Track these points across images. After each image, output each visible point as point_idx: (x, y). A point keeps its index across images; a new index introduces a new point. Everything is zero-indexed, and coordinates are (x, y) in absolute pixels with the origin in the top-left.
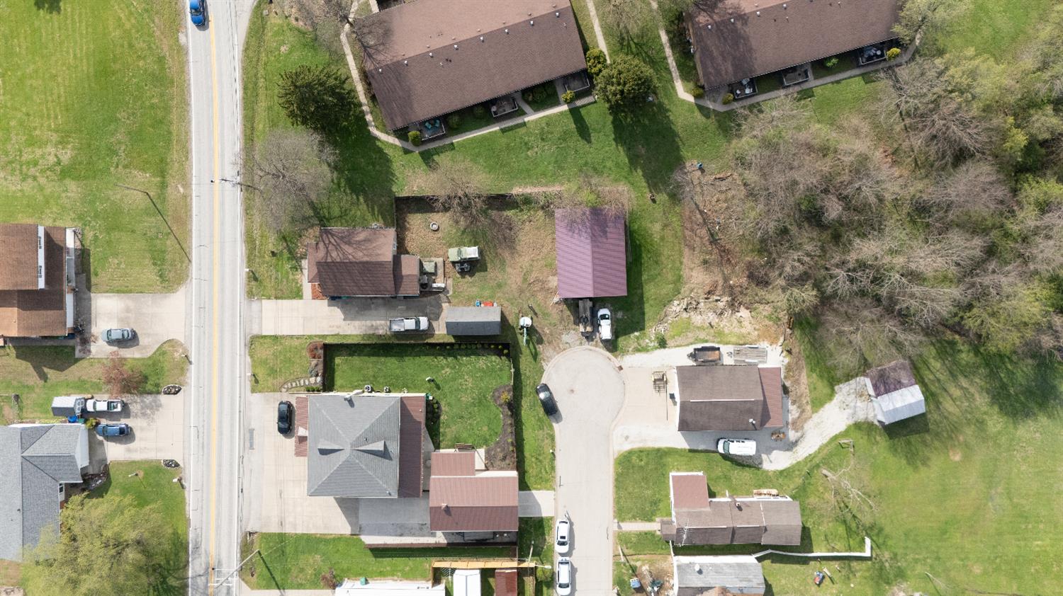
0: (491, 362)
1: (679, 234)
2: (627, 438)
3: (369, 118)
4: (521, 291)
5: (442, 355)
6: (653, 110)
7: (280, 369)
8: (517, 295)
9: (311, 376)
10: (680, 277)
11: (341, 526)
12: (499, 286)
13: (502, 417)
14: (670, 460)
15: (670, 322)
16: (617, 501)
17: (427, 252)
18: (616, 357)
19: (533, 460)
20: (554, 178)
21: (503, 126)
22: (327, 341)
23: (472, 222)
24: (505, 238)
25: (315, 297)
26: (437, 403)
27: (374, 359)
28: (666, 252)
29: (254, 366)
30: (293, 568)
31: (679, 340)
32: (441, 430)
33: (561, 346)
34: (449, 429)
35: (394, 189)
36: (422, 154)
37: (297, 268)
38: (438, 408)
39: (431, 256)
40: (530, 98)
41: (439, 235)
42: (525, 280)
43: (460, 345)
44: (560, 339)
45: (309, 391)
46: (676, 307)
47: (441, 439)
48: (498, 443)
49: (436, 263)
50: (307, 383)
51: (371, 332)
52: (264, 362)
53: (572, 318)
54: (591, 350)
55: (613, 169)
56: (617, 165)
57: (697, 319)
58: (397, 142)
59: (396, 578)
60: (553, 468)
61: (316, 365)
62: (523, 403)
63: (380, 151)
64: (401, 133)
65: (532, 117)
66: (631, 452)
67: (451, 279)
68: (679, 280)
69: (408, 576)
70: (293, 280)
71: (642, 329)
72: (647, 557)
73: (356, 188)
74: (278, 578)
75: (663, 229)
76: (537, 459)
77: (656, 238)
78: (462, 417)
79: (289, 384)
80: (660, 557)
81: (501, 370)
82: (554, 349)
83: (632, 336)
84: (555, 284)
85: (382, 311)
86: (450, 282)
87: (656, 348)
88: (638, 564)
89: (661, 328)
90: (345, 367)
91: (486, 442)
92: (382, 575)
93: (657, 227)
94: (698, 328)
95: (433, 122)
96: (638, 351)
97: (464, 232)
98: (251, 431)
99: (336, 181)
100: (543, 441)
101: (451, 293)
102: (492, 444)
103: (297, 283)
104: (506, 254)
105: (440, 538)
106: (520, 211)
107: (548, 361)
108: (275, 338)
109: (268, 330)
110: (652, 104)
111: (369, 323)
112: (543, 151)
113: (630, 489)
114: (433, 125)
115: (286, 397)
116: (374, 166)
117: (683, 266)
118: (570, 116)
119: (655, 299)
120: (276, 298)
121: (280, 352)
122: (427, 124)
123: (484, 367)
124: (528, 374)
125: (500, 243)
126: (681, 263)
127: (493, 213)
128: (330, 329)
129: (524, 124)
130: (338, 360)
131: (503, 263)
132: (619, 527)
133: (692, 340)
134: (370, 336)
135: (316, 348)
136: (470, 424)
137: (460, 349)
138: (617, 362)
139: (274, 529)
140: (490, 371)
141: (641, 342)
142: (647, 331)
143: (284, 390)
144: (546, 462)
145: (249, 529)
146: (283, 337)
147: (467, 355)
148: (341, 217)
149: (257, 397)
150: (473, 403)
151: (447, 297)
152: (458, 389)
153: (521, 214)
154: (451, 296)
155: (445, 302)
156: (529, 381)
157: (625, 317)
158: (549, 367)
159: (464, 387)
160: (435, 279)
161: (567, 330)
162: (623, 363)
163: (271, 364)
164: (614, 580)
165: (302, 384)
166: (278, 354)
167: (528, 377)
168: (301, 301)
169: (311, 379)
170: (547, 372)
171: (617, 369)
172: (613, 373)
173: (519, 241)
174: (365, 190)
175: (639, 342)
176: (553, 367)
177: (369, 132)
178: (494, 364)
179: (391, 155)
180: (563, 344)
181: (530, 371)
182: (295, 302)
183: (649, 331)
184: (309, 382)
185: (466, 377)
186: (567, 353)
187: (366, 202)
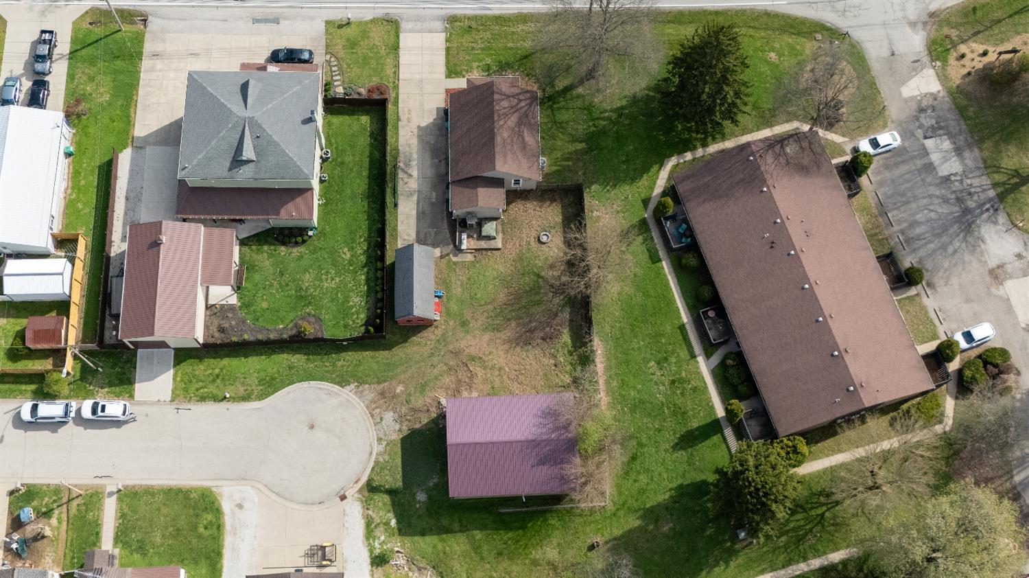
0: (357, 313)
2: (240, 506)
3: (688, 156)
4: (456, 354)
5: (368, 249)
6: (726, 541)
7: (356, 53)
8: (451, 347)
9: (344, 88)
11: (147, 122)
12: (464, 324)
13: (280, 328)
14: (204, 571)
15: (411, 574)
16: (150, 492)
17: (509, 229)
18: (360, 491)
19: (217, 371)
20: (619, 399)
21: (688, 327)
22: (390, 106)
23: (552, 286)
24: (531, 331)
25: (449, 92)
26: (304, 242)
27: (366, 162)
28: (516, 568)
29: (361, 23)
30: (95, 69)
32: (266, 248)
33: (378, 411)
34: (265, 257)
35: (594, 188)
36: (643, 221)
38: (297, 243)
39: (504, 234)
40: (730, 362)
41: (534, 244)
42: (473, 359)
44: (387, 409)
45: (326, 85)
47: (254, 247)
48: (244, 322)
49: (495, 238)
50: (336, 83)
51: (402, 159)
52: (365, 34)
53: (417, 426)
54: (371, 453)
55: (636, 485)
56: (642, 492)
58: (658, 190)
59: (69, 191)
60: (203, 399)
61: (359, 94)
62: (298, 356)
63: (645, 169)
64: (671, 194)
65: (704, 367)
66: (218, 512)
67: (473, 259)
70: (471, 68)
71: (401, 531)
72: (63, 536)
73: (593, 141)
74: (85, 52)
75: (549, 563)
76: (218, 376)
77: (536, 554)
78: (282, 274)
79: (335, 63)
80: (61, 554)
81: (346, 327)
82: (373, 402)
83: (391, 515)
85: (430, 172)
86: (470, 257)
87: (371, 552)
88: (54, 521)
89: (401, 561)
90: (356, 127)
91: (246, 305)
92: (75, 174)
93: (550, 552)
95: (688, 233)
96: (368, 525)
97: (539, 276)
98: (276, 21)
99: (602, 115)
100: (243, 384)
101: (454, 259)
102: (241, 314)
103: (467, 72)
104: (507, 334)
105: (118, 247)
106: (569, 351)
107: (356, 393)
108: (396, 48)
109: (406, 40)
110: (735, 538)
111: (415, 156)
112: (656, 383)
113: (164, 510)
114: (684, 233)
115: (319, 59)
116: (623, 162)
118: (709, 420)
119: (444, 553)
120: (448, 49)
121: (378, 53)
122: (684, 226)
123: (351, 303)
124: (340, 363)
125: (524, 325)
127: (566, 315)
128: (406, 110)
129: (693, 356)
130: (365, 120)
131: (497, 329)
132: (111, 494)
134: (396, 158)
135: (381, 92)
136: (271, 285)
137: (377, 270)
138: (352, 492)
139: (148, 47)
140: (345, 312)
141: (382, 529)
142: (398, 539)
143: (328, 57)
144: (212, 389)
145: (150, 18)
146: (397, 57)
147: (367, 280)
148: (555, 122)
149: (321, 27)
150: (301, 289)
151: (448, 255)
152: (322, 269)
153: (566, 352)
154: (450, 260)
155: (442, 252)
156: (328, 364)
157: (418, 506)
158: (347, 393)
159: (324, 277)
160: (472, 237)
161: (401, 419)
162: (350, 501)
163: (362, 43)
164: (34, 485)
165: (334, 78)
166: (375, 50)
167: (334, 363)
168: (444, 76)
169: (341, 88)
170: (340, 391)
171: (342, 493)
172: (336, 487)
173: (527, 351)
174: (592, 151)
175: (381, 525)
176: (348, 400)
177: (670, 156)
178: (355, 316)
179: (640, 184)
180: (380, 413)
181: (343, 366)
182: (442, 69)
183: (396, 543)
184: (338, 86)
185: (337, 280)
186: (369, 421)
187: (577, 151)
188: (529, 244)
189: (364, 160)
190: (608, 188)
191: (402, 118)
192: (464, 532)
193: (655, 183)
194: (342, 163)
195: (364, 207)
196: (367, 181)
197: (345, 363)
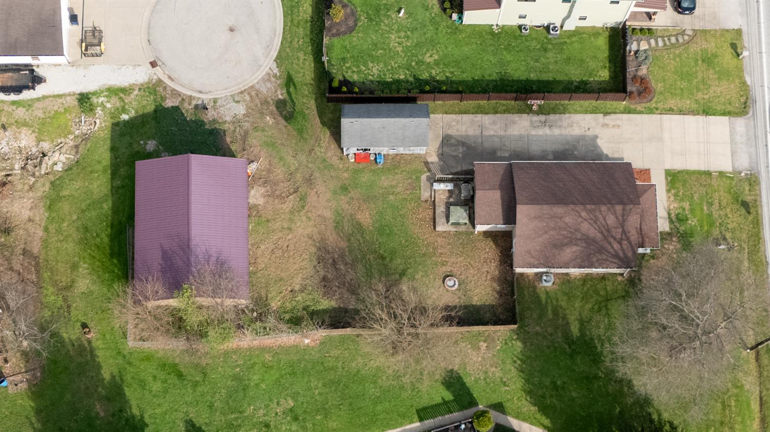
0: (359, 72)
1: (46, 275)
4: (309, 181)
5: (438, 81)
7: (696, 64)
8: (317, 175)
9: (645, 51)
10: (50, 208)
12: (345, 189)
15: (71, 137)
17: (464, 240)
18: (159, 81)
22: (622, 104)
24: (334, 264)
25: (646, 173)
26: (444, 10)
27: (546, 77)
28: (70, 247)
29: (740, 70)
31: (56, 106)
33: (248, 98)
36: (473, 403)
37: (677, 219)
38: (443, 2)
39: (456, 234)
41: (443, 270)
42: (303, 199)
44: (248, 108)
45: (649, 30)
46: (59, 160)
49: (448, 221)
50: (653, 42)
51: (552, 117)
52: (724, 74)
53: (228, 140)
54: (200, 92)
57: (26, 140)
62: (310, 10)
68: (52, 202)
70: (682, 200)
71: (115, 125)
75: (73, 282)
77: (84, 269)
79: (681, 40)
81: (344, 60)
82: (258, 93)
83: (133, 114)
84: (253, 192)
85: (536, 149)
86: (425, 195)
87: (95, 94)
89: (85, 126)
90: (592, 65)
93: (83, 285)
94: (25, 124)
96: (124, 90)
97: (403, 274)
99: (619, 360)
101: (424, 177)
103: (676, 195)
104: (332, 238)
106: (308, 306)
107: (268, 74)
108: (707, 112)
109: (719, 125)
111: (556, 132)
115: (685, 21)
116: (554, 383)
117: (43, 224)
119: (92, 172)
120: (708, 174)
121: (698, 90)
123: (371, 65)
124: (301, 55)
125: (342, 256)
126: (46, 229)
127: (351, 304)
128: (619, 122)
130: (604, 75)
131: (338, 226)
133: (37, 105)
135: (640, 94)
138: (159, 73)
140: (361, 57)
141: (118, 104)
142: (109, 124)
143: (690, 32)
146: (695, 113)
147: (398, 82)
148: (608, 300)
149: (733, 25)
150: (388, 10)
151: (429, 170)
152: (412, 32)
153: (308, 303)
154: (422, 172)
155: (432, 163)
156: (300, 43)
157: (142, 142)
158: (268, 65)
159: (402, 34)
160: (450, 197)
161: (236, 121)
162: (149, 72)
163: (711, 71)
165: (660, 40)
166: (702, 87)
167: (302, 49)
168: (668, 167)
169: (647, 47)
170: (271, 58)
171: (159, 63)
172: (166, 56)
173: (311, 261)
175: (122, 104)
176: (261, 66)
178: (355, 69)
179: (524, 402)
180: (245, 101)
181: (298, 58)
182: (678, 164)
183: (104, 122)
184: (649, 44)
185: (399, 49)
186: (236, 89)
187: (568, 324)
188: (443, 265)
189: (551, 75)
190: (519, 362)
191: (608, 117)
192: (111, 191)
193: (524, 420)
194: (546, 50)
195: (490, 75)
196: (523, 78)
197: (301, 61)
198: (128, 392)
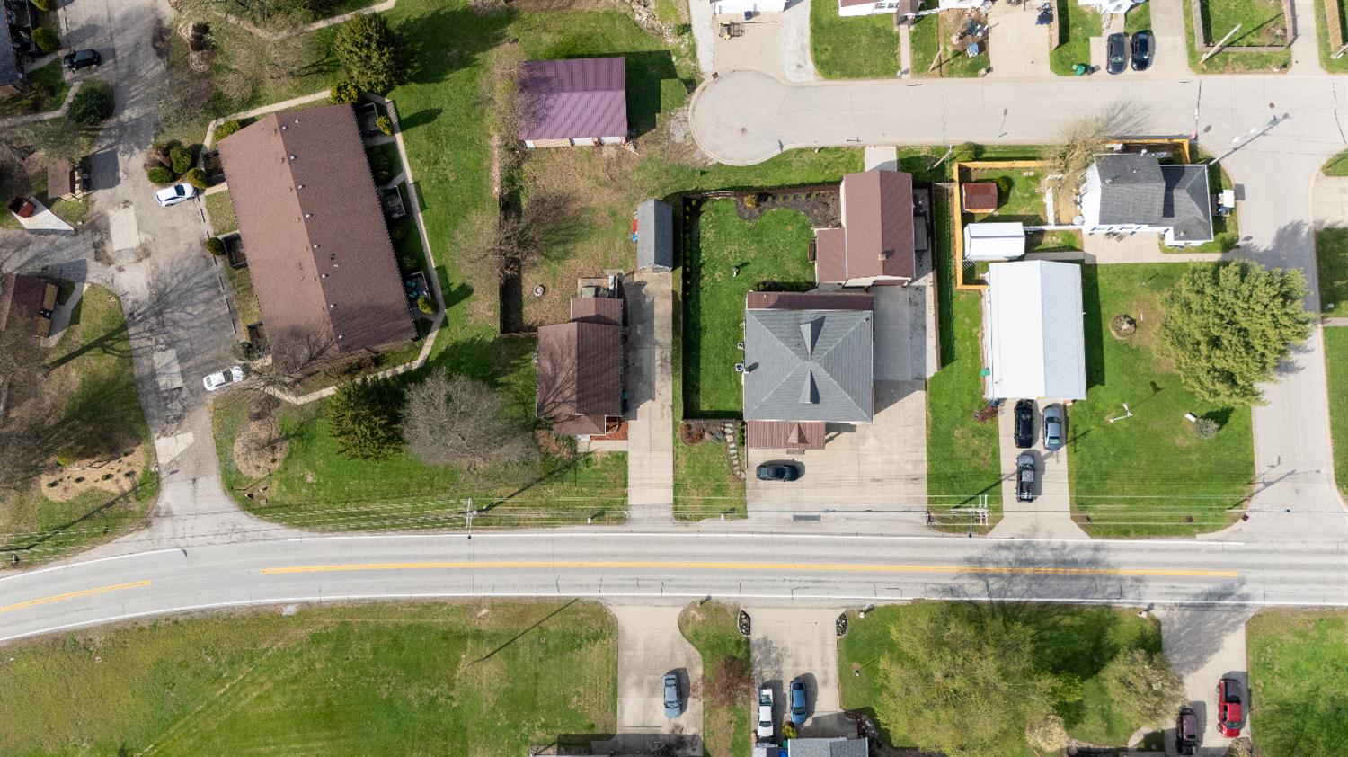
1: (555, 14)
2: (799, 66)
3: (400, 370)
4: (620, 190)
5: (699, 281)
7: (716, 480)
9: (726, 440)
10: (607, 14)
11: (914, 405)
12: (613, 214)
13: (773, 210)
14: (824, 18)
15: (659, 23)
16: (874, 74)
18: (702, 80)
19: (827, 172)
20: (483, 151)
21: (418, 209)
23: (535, 246)
24: (555, 208)
25: (625, 436)
26: (758, 285)
27: (703, 362)
28: (576, 29)
29: (713, 515)
30: (973, 464)
31: (683, 9)
32: (792, 280)
33: (689, 144)
34: (794, 272)
35: (491, 339)
36: (448, 305)
37: (587, 458)
38: (765, 285)
39: (575, 293)
40: (386, 175)
41: (549, 284)
42: (606, 185)
43: (685, 258)
44: (680, 144)
45: (743, 443)
46: (642, 17)
47: (802, 281)
48: (807, 213)
49: (584, 287)
50: (733, 445)
51: (669, 366)
54: (694, 110)
56: (470, 80)
58: (433, 335)
59: (980, 335)
60: (837, 149)
61: (711, 433)
62: (758, 185)
63: (443, 355)
64: (423, 328)
65: (408, 174)
66: (817, 62)
67: (603, 271)
68: (610, 15)
69: (977, 318)
70: (603, 464)
71: (669, 53)
72: (941, 39)
74: (987, 483)
75: (550, 32)
76: (826, 167)
77: (559, 38)
78: (776, 256)
79: (735, 468)
80: (941, 26)
81: (717, 211)
82: (694, 151)
83: (676, 64)
84: (612, 149)
85: (643, 353)
86: (606, 272)
87: (691, 35)
88: (950, 49)
89: (667, 32)
90: (713, 397)
91: (806, 227)
92: (976, 352)
93: (547, 39)
95: (409, 289)
96: (695, 55)
97: (547, 257)
98: (797, 518)
100: (804, 162)
101: (622, 271)
102: (809, 220)
103: (606, 459)
104: (575, 206)
105: (927, 281)
106: (522, 189)
107: (707, 158)
108: (678, 487)
109: (667, 496)
111: (658, 370)
113: (861, 60)
114: (414, 289)
115: (751, 474)
116: (463, 363)
117: (594, 10)
118: (409, 131)
119: (633, 40)
120: (626, 486)
121: (694, 481)
123: (713, 231)
124: (722, 180)
125: (561, 213)
126: (590, 12)
128: (666, 418)
129: (416, 183)
130: (705, 407)
131: (584, 210)
132: (906, 72)
134: (675, 368)
135: (690, 434)
136: (785, 245)
137: (691, 258)
138: (708, 79)
139: (922, 489)
140: (719, 226)
141: (684, 53)
142: (670, 48)
143: (743, 476)
144: (830, 157)
145: (924, 522)
146: (675, 478)
147: (699, 251)
149: (751, 511)
150: (758, 243)
151: (627, 275)
152: (740, 262)
153: (525, 189)
154: (625, 271)
156: (732, 179)
158: (715, 157)
160: (604, 287)
162: (709, 73)
163: (710, 492)
164: (972, 76)
165: (735, 452)
166: (697, 484)
167: (727, 180)
168: (630, 454)
169: (729, 441)
170: (721, 160)
171: (716, 80)
172: (721, 84)
173: (558, 191)
174: (491, 375)
175: (684, 55)
176: (715, 153)
177: (418, 369)
178: (709, 220)
179: (449, 342)
180: (686, 142)
181: (720, 178)
182: (632, 462)
183: (671, 45)
184: (732, 443)
185: (726, 252)
186: (697, 136)
187: (505, 374)
188: (553, 285)
189: (705, 366)
190: (478, 339)
191: (670, 409)
193: (435, 342)
194: (725, 363)
195: (704, 320)
196: (702, 344)
198: (463, 71)
